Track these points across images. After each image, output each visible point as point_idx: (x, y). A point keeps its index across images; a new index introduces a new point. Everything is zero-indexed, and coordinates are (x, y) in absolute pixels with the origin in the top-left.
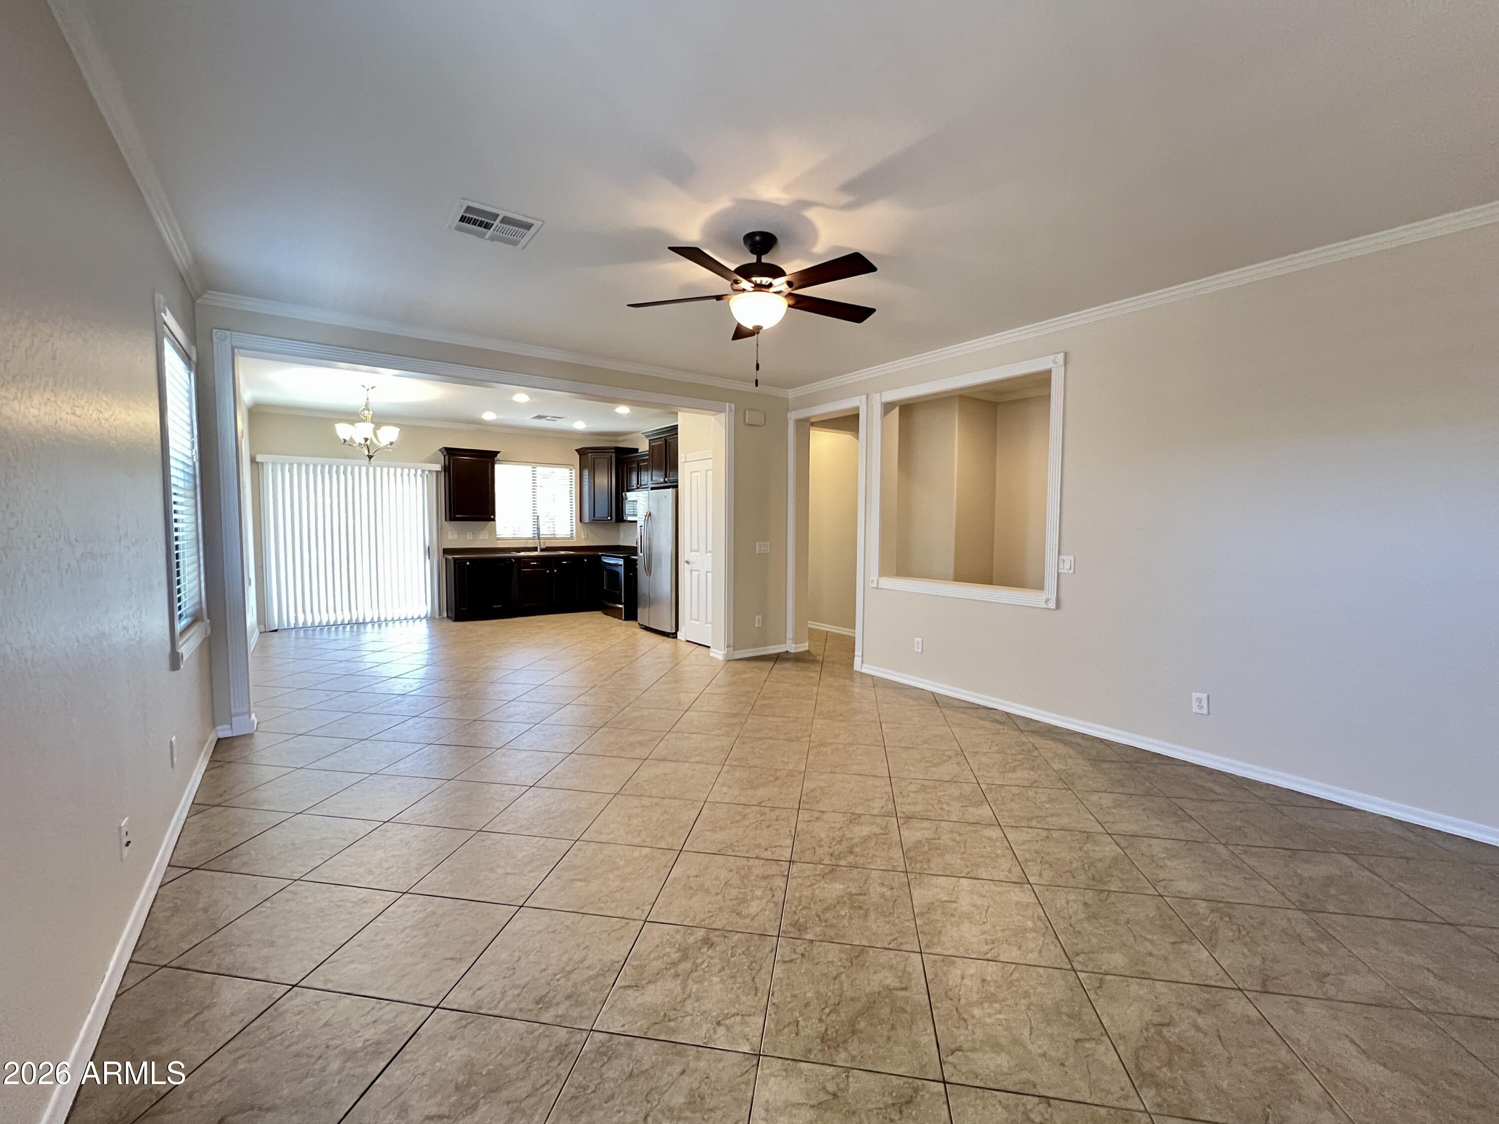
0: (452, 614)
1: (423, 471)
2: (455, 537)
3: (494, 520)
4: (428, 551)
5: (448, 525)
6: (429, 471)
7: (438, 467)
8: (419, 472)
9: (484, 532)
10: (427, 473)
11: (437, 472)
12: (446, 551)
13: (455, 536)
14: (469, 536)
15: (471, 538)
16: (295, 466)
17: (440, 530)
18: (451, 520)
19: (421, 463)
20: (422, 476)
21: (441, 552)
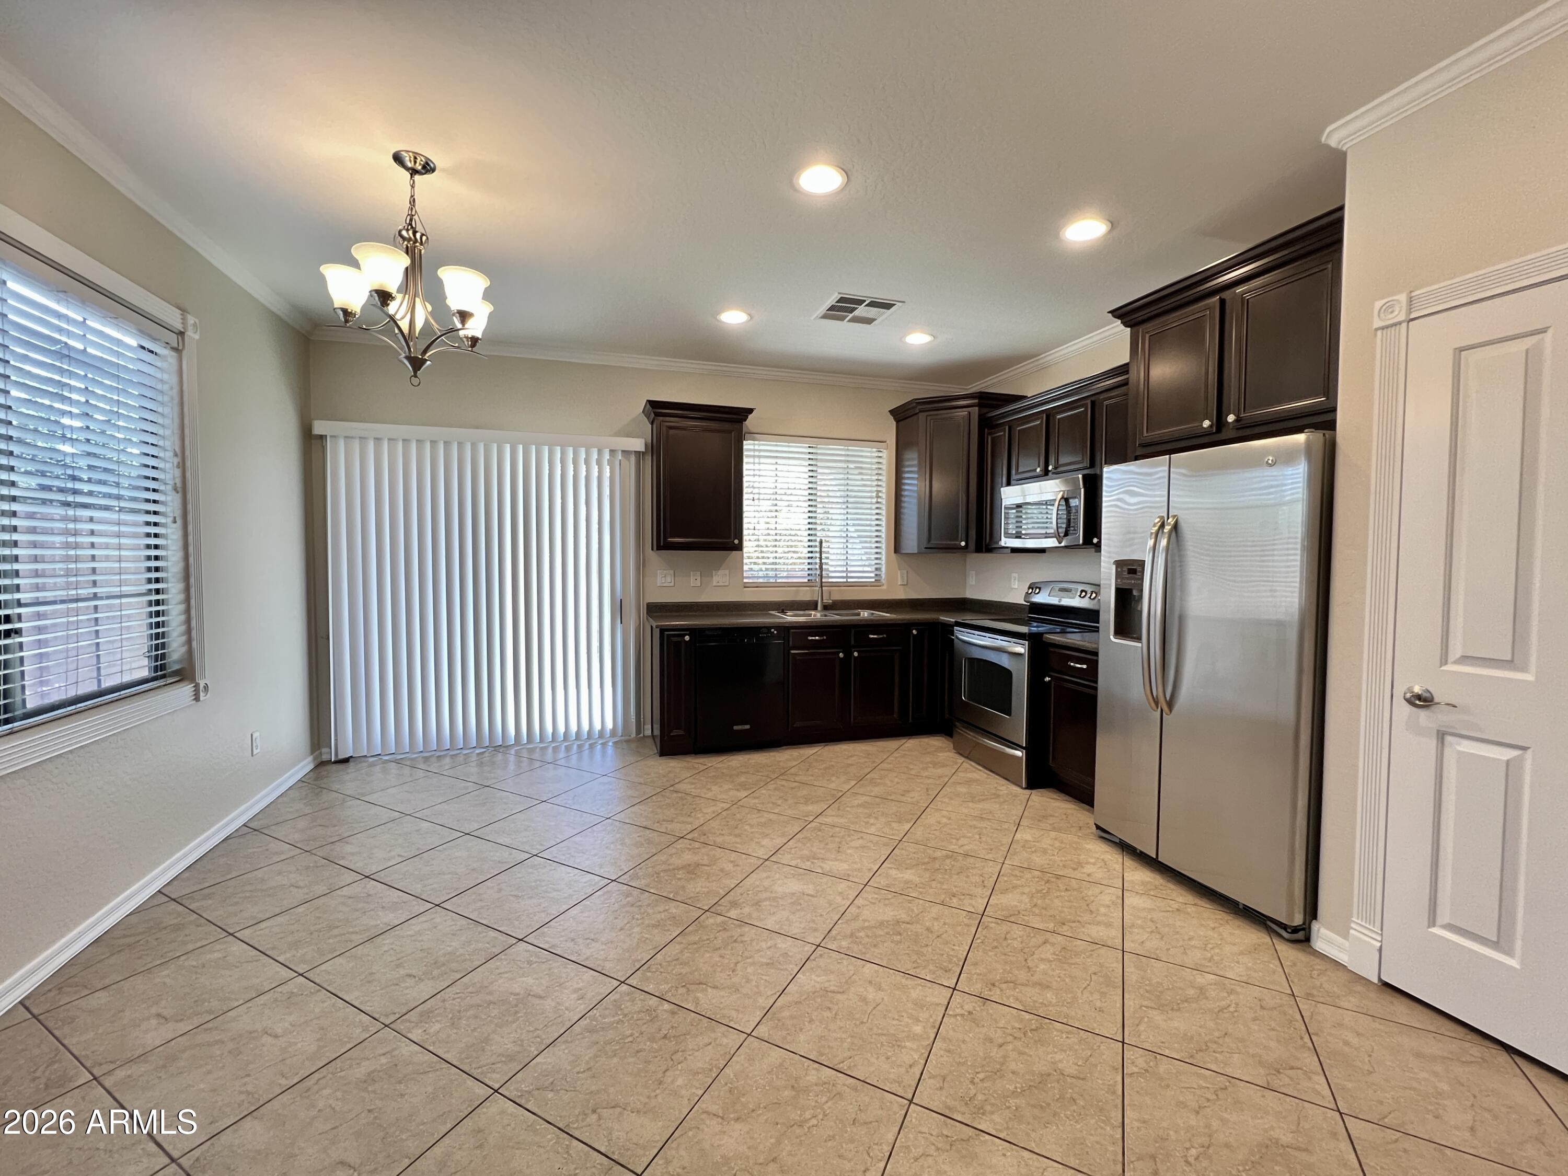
0: (657, 741)
1: (612, 452)
2: (669, 581)
3: (739, 547)
4: (619, 609)
5: (654, 557)
6: (623, 451)
7: (638, 444)
8: (607, 456)
9: (720, 572)
10: (621, 455)
11: (637, 453)
12: (655, 610)
13: (669, 579)
14: (694, 580)
15: (698, 585)
17: (641, 565)
18: (659, 548)
19: (610, 436)
20: (610, 463)
21: (644, 610)
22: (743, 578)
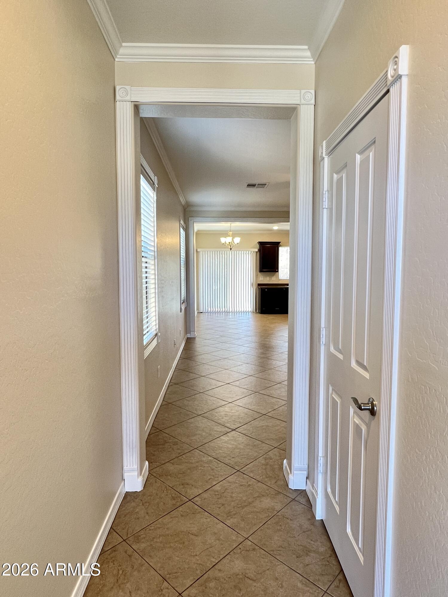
0: (260, 311)
1: (251, 252)
2: (262, 279)
3: (278, 271)
4: (252, 285)
5: (259, 274)
7: (256, 250)
8: (250, 252)
9: (274, 277)
10: (252, 252)
11: (256, 252)
12: (259, 285)
14: (268, 278)
15: (269, 279)
16: (209, 252)
17: (257, 276)
18: (261, 272)
19: (251, 248)
20: (251, 254)
21: (257, 285)
22: (279, 278)
